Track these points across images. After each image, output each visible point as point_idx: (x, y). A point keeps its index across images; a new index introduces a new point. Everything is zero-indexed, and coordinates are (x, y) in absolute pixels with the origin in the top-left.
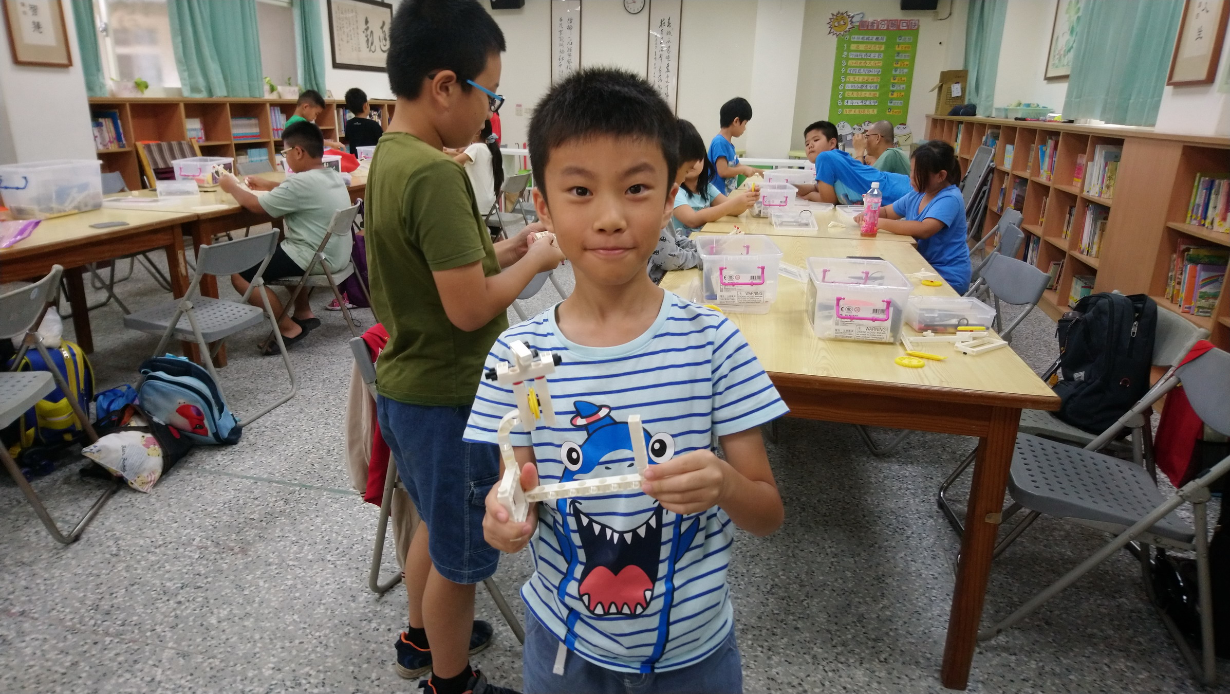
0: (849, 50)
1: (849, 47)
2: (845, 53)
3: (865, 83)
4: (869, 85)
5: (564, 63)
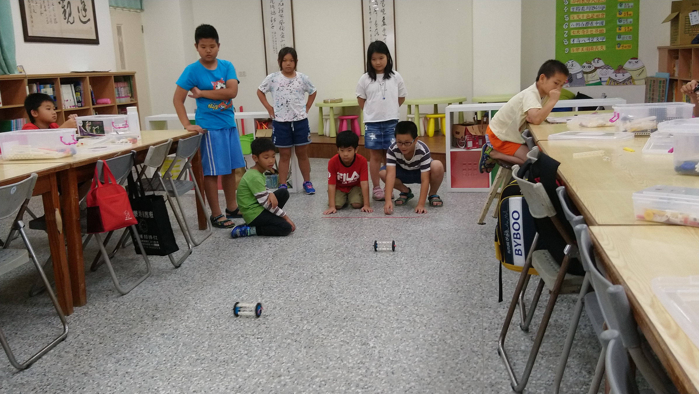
3: (589, 20)
4: (594, 22)
5: (277, 25)
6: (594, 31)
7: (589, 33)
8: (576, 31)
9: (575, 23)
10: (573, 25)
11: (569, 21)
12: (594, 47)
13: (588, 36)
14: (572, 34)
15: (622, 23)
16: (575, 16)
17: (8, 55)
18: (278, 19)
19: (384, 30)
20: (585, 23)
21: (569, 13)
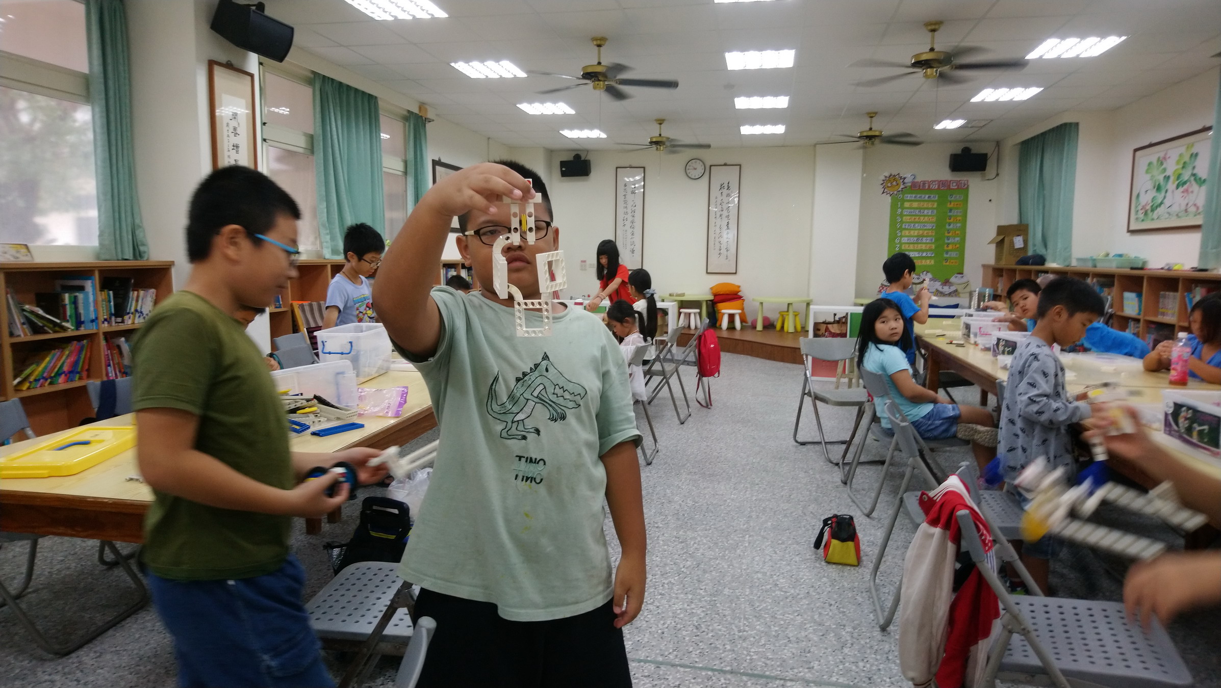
0: (902, 208)
1: (902, 204)
2: (900, 210)
4: (924, 239)
5: (628, 224)
6: (924, 247)
7: (919, 248)
8: (907, 245)
9: (906, 239)
11: (901, 236)
12: (924, 261)
13: (919, 251)
15: (949, 241)
16: (907, 233)
18: (630, 219)
19: (728, 233)
21: (901, 229)
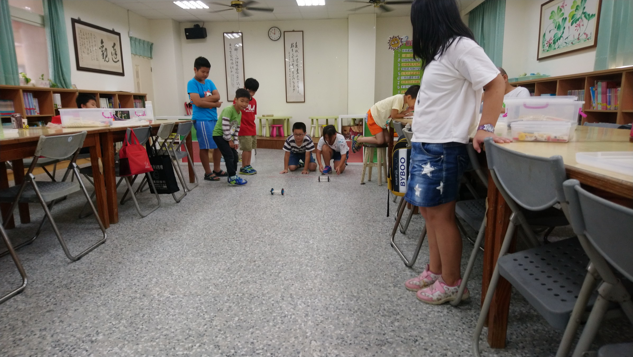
0: (401, 57)
2: (399, 59)
3: (412, 75)
4: (414, 77)
5: (234, 70)
8: (404, 81)
10: (403, 78)
11: (401, 76)
14: (402, 83)
16: (404, 73)
17: (66, 77)
18: (235, 67)
19: (298, 76)
20: (409, 77)
21: (401, 71)
